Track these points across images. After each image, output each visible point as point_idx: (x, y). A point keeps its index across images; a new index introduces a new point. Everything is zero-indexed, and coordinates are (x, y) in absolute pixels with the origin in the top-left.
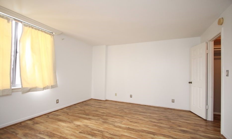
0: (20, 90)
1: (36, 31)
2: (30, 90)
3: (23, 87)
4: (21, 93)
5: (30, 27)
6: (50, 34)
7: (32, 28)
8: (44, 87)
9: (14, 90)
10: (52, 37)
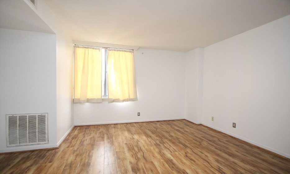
0: (107, 100)
1: (118, 52)
2: (114, 101)
3: (109, 98)
4: (107, 102)
5: (113, 50)
6: (130, 52)
7: (115, 50)
8: (125, 99)
9: (103, 100)
10: (132, 53)
